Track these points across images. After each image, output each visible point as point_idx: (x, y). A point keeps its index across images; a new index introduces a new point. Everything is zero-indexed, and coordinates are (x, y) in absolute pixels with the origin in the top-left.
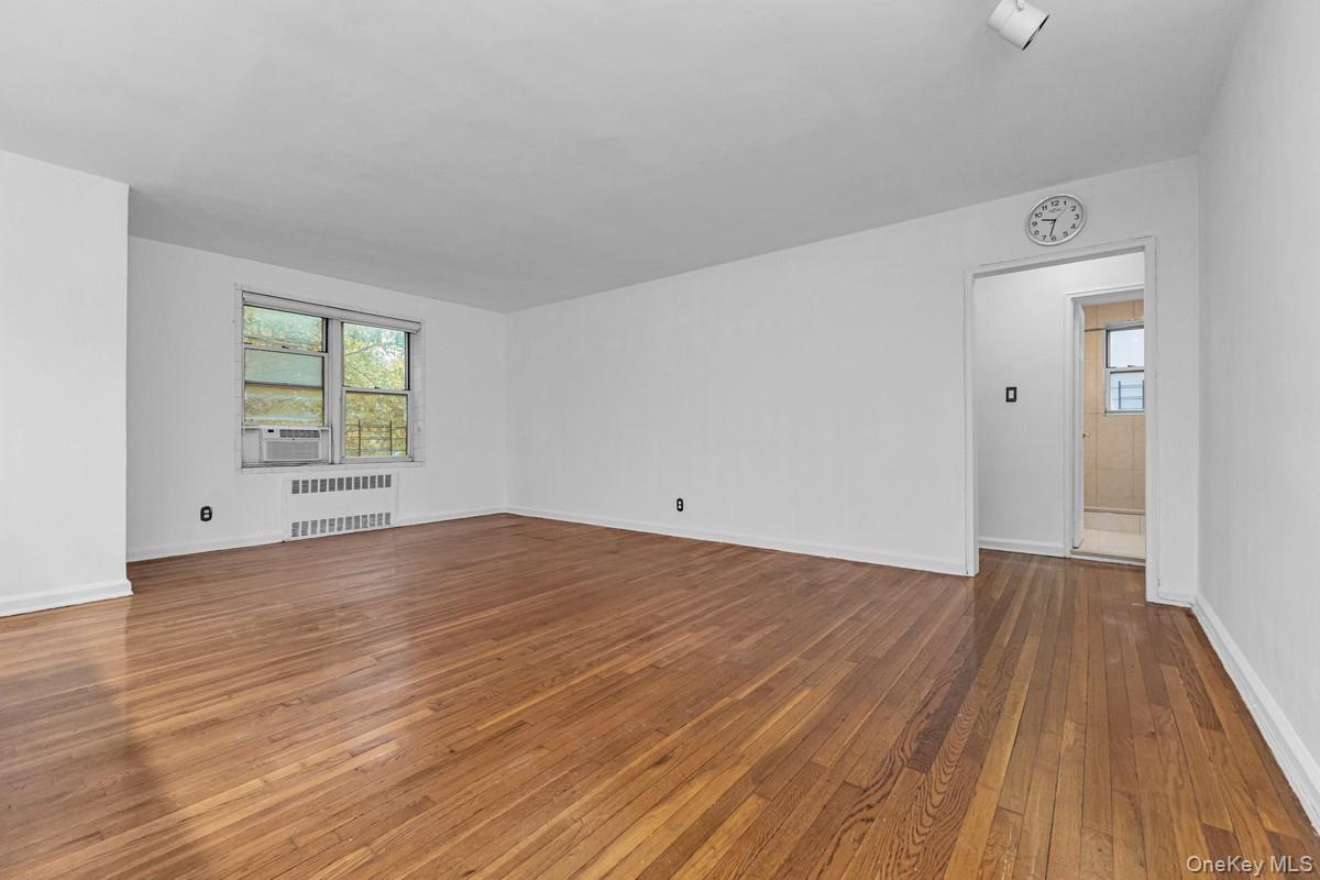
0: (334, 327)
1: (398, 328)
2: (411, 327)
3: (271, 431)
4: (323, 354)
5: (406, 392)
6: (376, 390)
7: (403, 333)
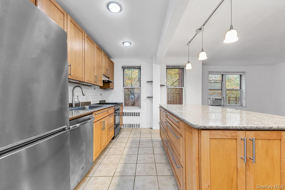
0: (224, 76)
1: (238, 74)
2: (241, 74)
3: (213, 99)
4: (222, 82)
5: (240, 89)
6: (233, 89)
7: (239, 75)
